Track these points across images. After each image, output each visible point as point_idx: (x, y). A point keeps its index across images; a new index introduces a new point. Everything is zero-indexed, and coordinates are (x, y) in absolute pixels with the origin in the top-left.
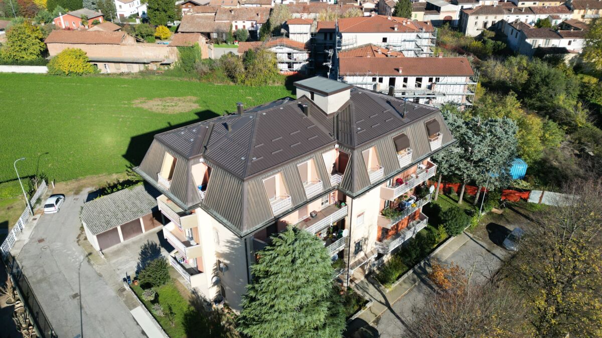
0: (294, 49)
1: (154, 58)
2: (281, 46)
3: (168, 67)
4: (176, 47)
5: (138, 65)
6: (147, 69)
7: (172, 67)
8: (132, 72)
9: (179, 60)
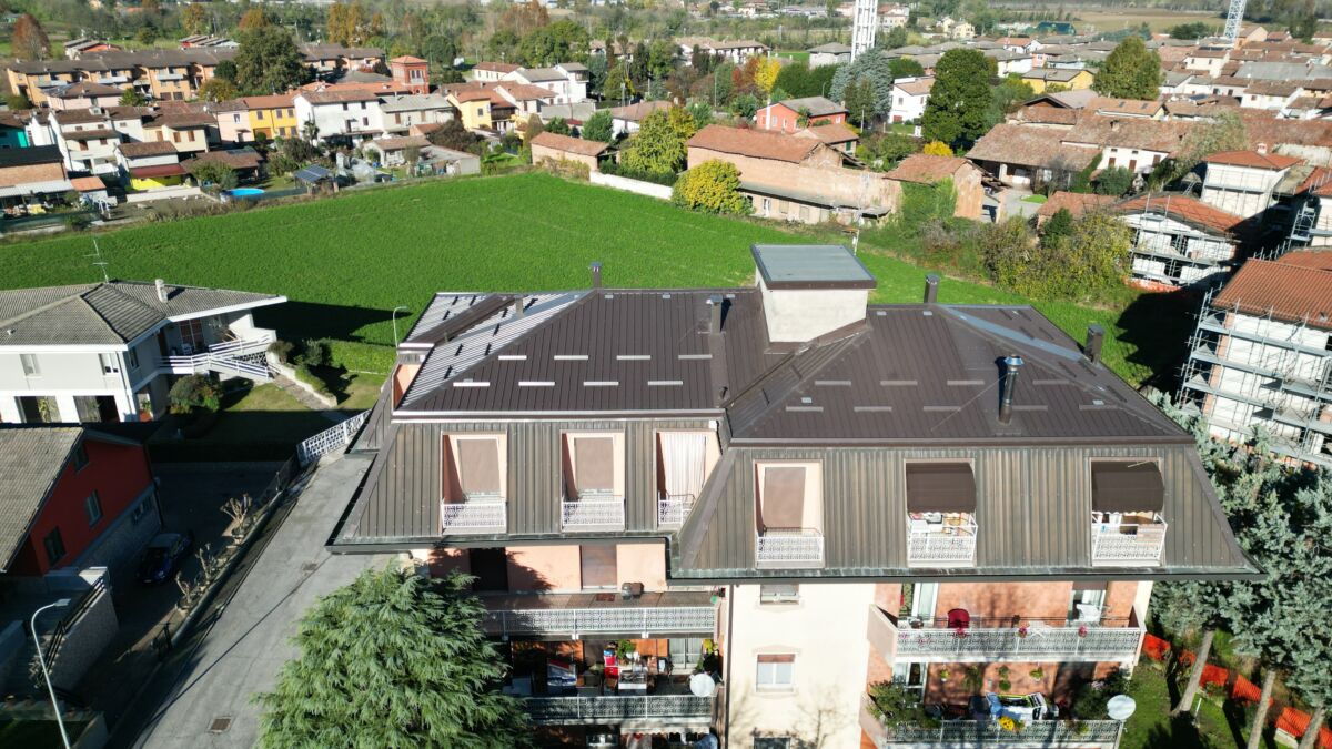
0: (1194, 227)
1: (852, 199)
2: (1156, 213)
3: (873, 224)
4: (899, 182)
5: (819, 209)
6: (833, 220)
7: (881, 224)
8: (806, 222)
9: (898, 212)
